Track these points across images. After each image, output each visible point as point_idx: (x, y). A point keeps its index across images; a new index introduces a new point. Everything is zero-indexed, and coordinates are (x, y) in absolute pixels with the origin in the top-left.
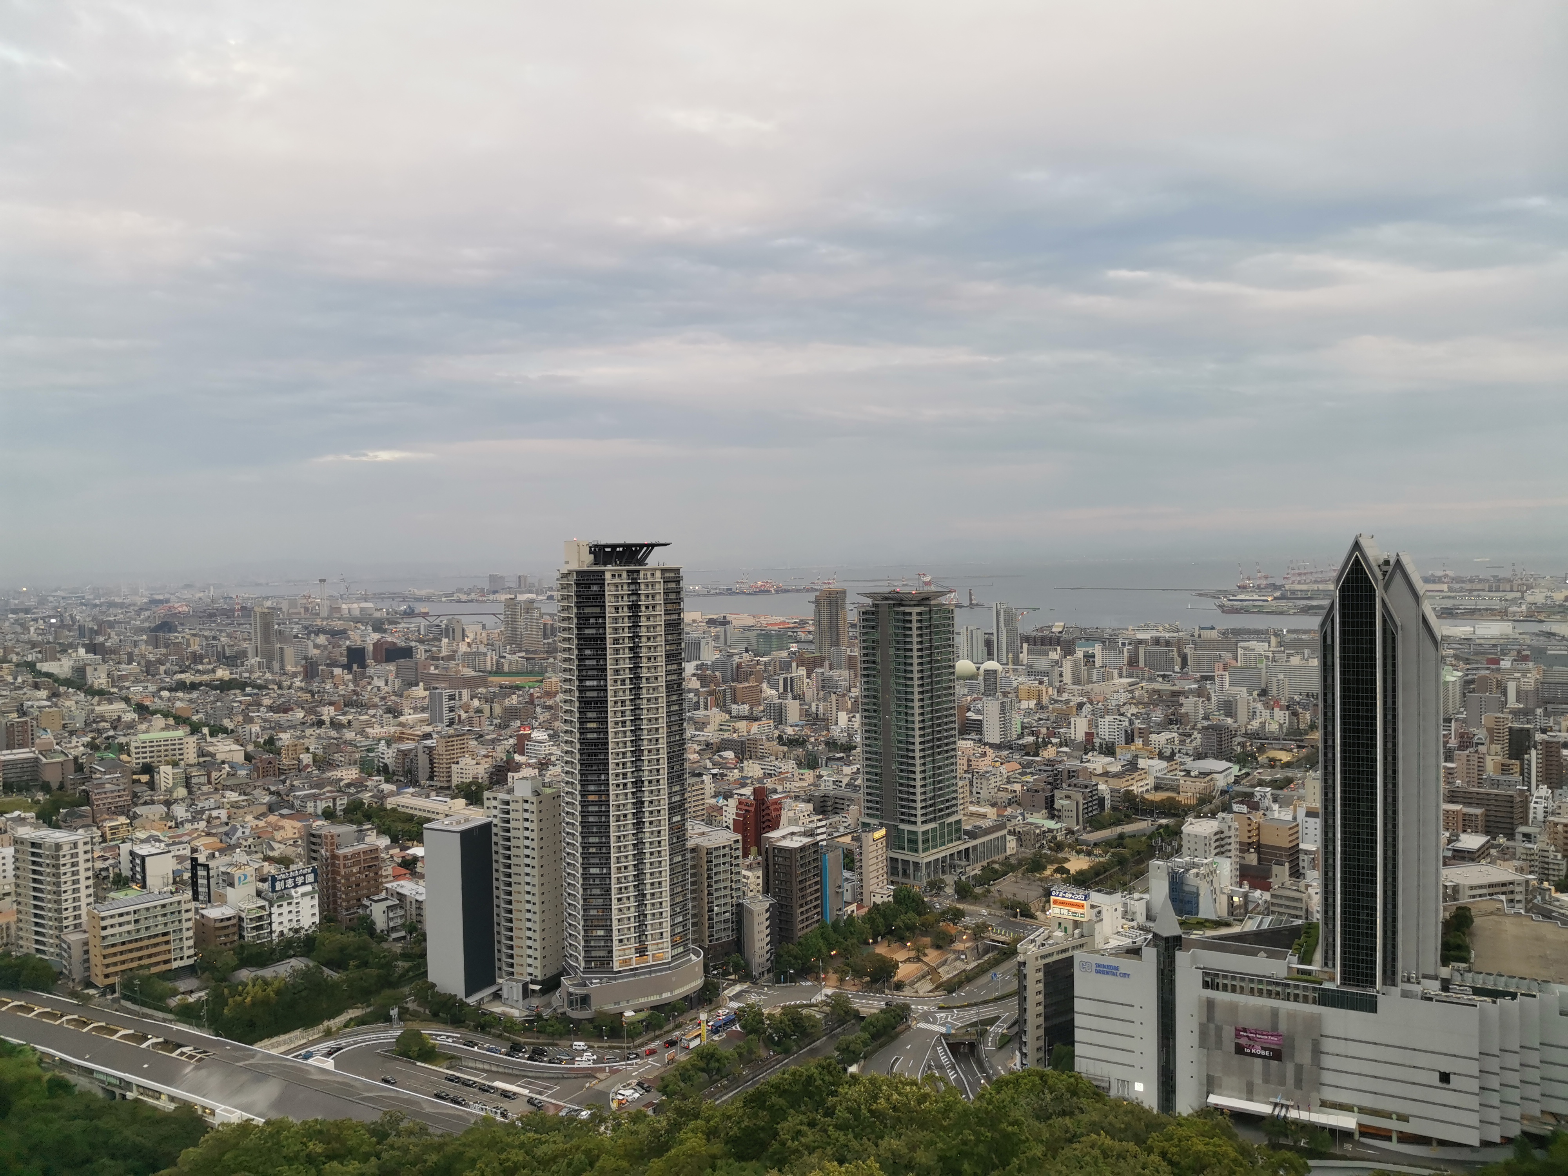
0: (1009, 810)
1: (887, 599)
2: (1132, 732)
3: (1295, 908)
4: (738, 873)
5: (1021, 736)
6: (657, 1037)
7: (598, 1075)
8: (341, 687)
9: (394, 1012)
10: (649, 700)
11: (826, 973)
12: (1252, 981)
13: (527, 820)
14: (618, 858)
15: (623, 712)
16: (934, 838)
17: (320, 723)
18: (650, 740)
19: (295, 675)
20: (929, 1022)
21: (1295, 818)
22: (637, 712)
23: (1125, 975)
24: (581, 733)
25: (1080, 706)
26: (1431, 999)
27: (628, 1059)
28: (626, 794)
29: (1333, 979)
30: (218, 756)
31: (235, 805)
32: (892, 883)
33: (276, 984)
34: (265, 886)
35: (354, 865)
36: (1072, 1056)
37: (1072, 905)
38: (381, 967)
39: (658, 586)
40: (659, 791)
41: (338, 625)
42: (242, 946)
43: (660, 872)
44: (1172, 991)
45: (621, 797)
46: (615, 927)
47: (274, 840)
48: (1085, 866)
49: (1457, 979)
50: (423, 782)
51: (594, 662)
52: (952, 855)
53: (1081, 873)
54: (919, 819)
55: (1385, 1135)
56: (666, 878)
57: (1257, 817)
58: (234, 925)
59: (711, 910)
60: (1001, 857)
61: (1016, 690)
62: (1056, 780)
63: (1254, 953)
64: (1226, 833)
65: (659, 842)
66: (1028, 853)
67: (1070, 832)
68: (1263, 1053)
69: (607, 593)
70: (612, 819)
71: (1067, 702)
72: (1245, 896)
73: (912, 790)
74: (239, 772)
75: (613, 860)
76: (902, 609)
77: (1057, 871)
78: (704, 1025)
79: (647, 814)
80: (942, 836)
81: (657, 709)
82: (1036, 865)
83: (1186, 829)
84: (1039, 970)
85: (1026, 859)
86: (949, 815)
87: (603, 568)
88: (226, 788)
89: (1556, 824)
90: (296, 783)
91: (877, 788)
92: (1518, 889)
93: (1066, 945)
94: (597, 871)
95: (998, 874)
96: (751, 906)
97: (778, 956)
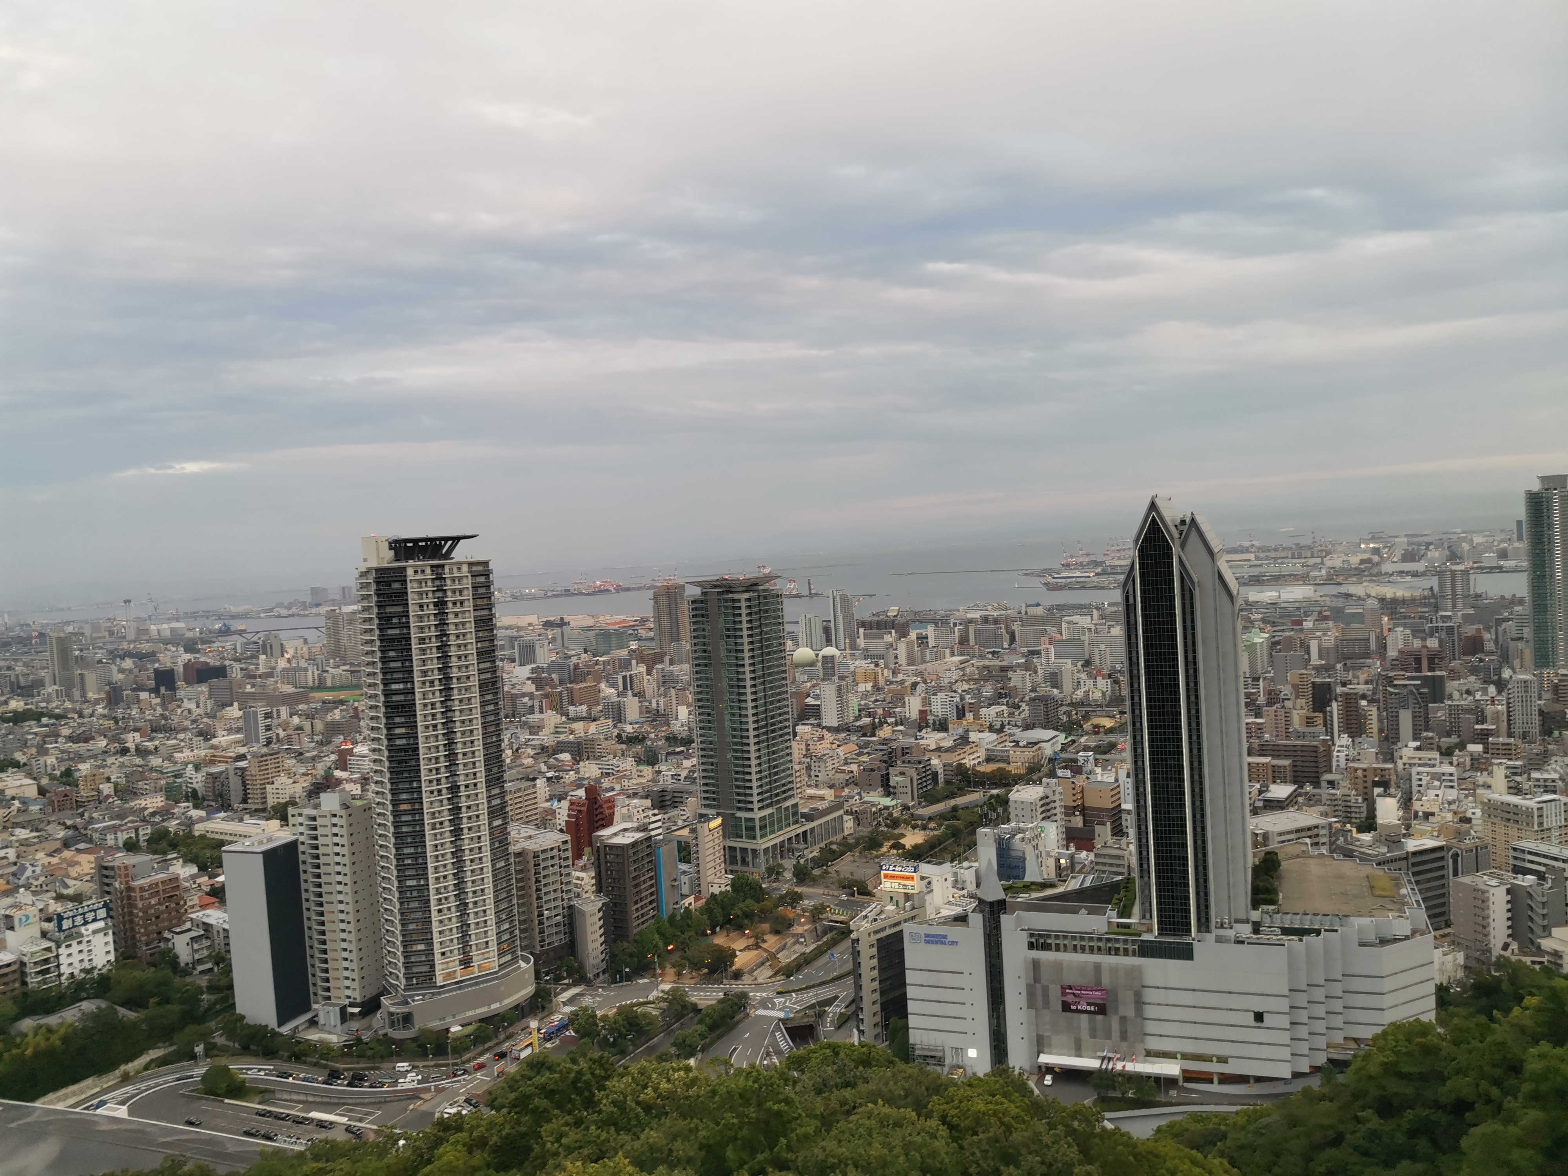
0: (847, 790)
1: (715, 586)
2: (963, 707)
3: (1119, 866)
4: (569, 874)
5: (858, 718)
6: (486, 1050)
7: (422, 1096)
8: (147, 712)
9: (199, 1049)
10: (461, 701)
11: (663, 967)
12: (1074, 938)
13: (336, 835)
14: (436, 868)
15: (433, 715)
16: (772, 824)
17: (124, 751)
18: (464, 743)
19: (97, 702)
20: (766, 1008)
21: (1117, 780)
22: (449, 714)
23: (954, 943)
24: (389, 740)
25: (914, 685)
26: (1243, 942)
27: (455, 1076)
28: (441, 801)
29: (1150, 930)
30: (7, 792)
31: (24, 843)
32: (732, 872)
33: (62, 1031)
34: (50, 926)
35: (152, 896)
36: (906, 1028)
37: (903, 878)
38: (184, 1002)
39: (465, 581)
40: (477, 795)
41: (145, 647)
42: (25, 994)
43: (483, 879)
44: (999, 956)
45: (436, 804)
46: (436, 940)
47: (68, 877)
48: (920, 840)
49: (1267, 920)
50: (235, 806)
51: (399, 664)
52: (790, 839)
53: (916, 847)
54: (756, 806)
55: (1207, 1078)
56: (489, 885)
57: (1080, 781)
58: (14, 972)
59: (541, 915)
60: (839, 837)
61: (854, 674)
62: (891, 758)
63: (1075, 911)
64: (1051, 798)
65: (480, 848)
66: (865, 831)
67: (906, 808)
68: (1089, 1008)
69: (409, 590)
70: (427, 827)
71: (902, 682)
72: (1072, 857)
73: (748, 777)
74: (31, 808)
75: (430, 870)
76: (731, 595)
77: (892, 847)
78: (535, 1033)
79: (465, 820)
80: (780, 821)
81: (471, 710)
82: (872, 843)
83: (1014, 796)
84: (873, 946)
85: (863, 837)
86: (785, 799)
87: (404, 564)
88: (16, 825)
89: (1356, 770)
90: (95, 815)
91: (713, 778)
92: (1323, 832)
93: (898, 918)
94: (413, 883)
95: (836, 855)
96: (582, 907)
97: (613, 956)
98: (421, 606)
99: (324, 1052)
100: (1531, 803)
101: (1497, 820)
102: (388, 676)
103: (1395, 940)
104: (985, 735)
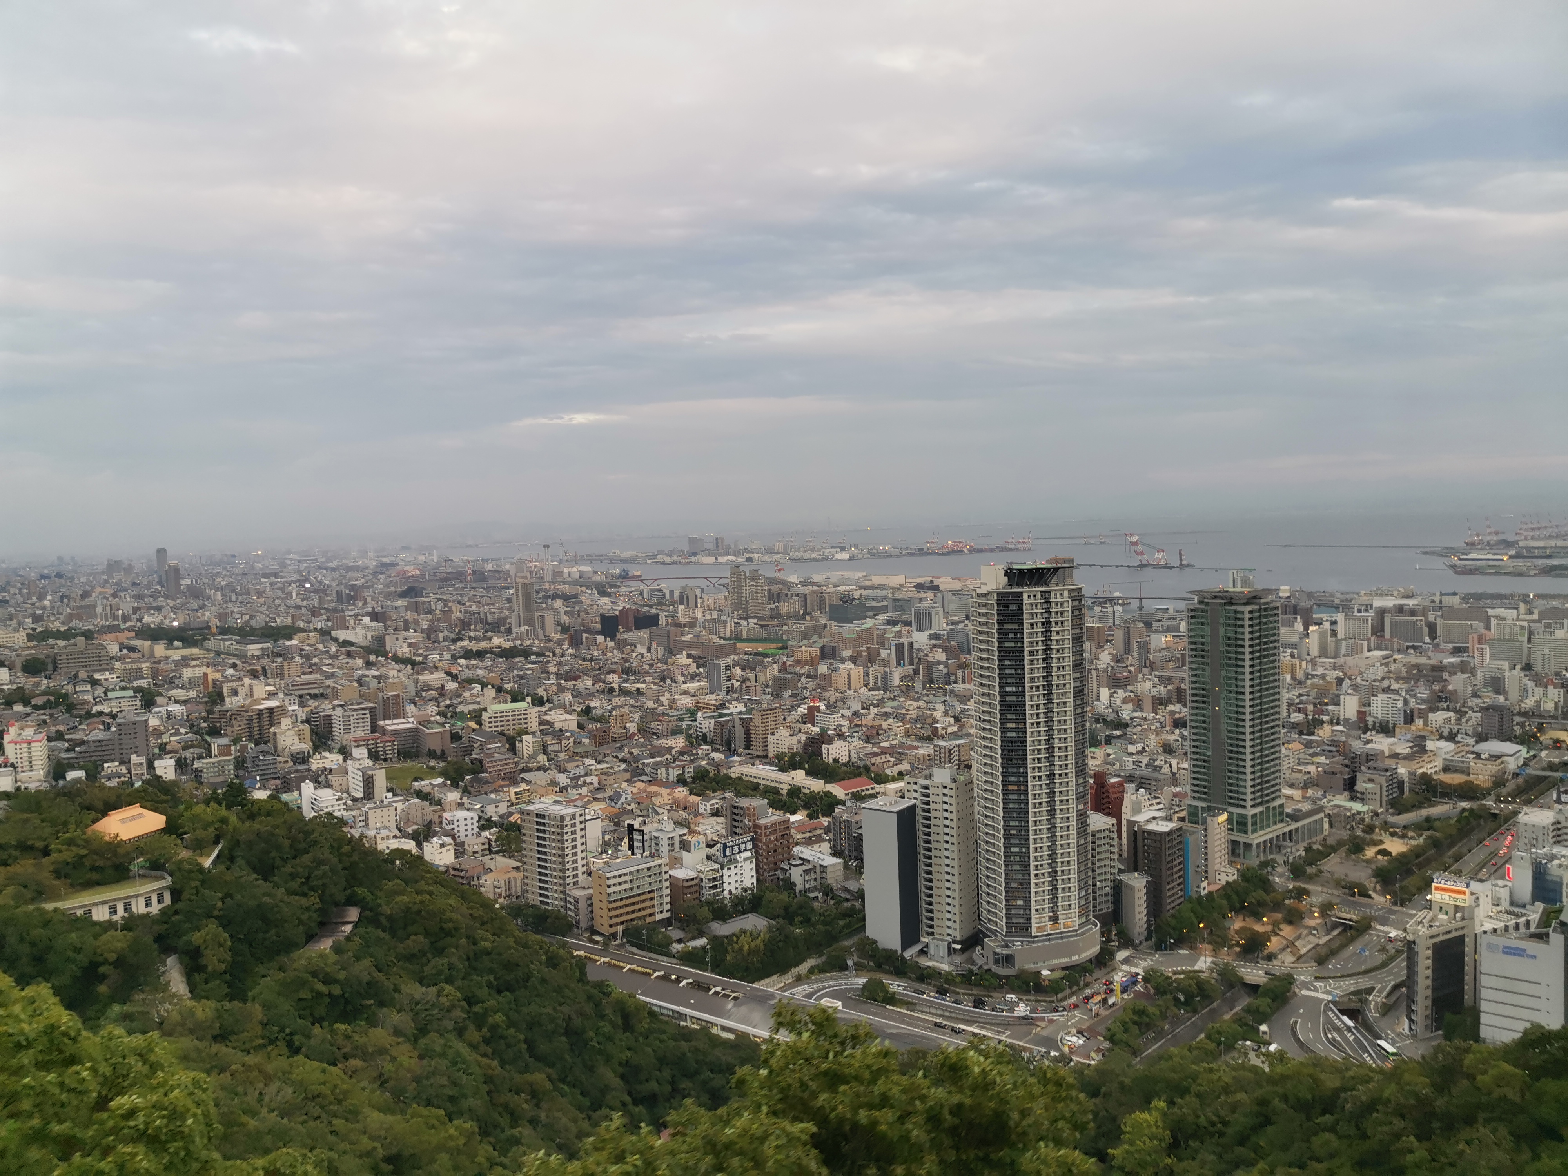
0: (1310, 791)
1: (1215, 597)
2: (1412, 712)
4: (1114, 852)
6: (1073, 993)
7: (1040, 1023)
8: (609, 655)
9: (850, 963)
10: (1061, 705)
11: (1200, 943)
13: (946, 803)
14: (1035, 840)
16: (1262, 821)
18: (1060, 739)
19: (561, 642)
22: (1050, 715)
24: (1002, 732)
25: (1340, 681)
27: (1057, 1011)
28: (1041, 786)
30: (556, 725)
31: (601, 772)
32: (1235, 863)
34: (712, 851)
35: (771, 833)
37: (1454, 891)
38: (825, 923)
39: (1066, 604)
40: (1067, 783)
43: (1069, 853)
45: (1037, 788)
46: (1033, 899)
48: (1404, 849)
50: (740, 750)
51: (1013, 671)
52: (1278, 837)
53: (1402, 855)
54: (1249, 803)
56: (1074, 858)
58: (695, 885)
59: (1094, 885)
60: (1319, 838)
62: (1353, 763)
64: (1563, 824)
65: (1068, 827)
66: (1345, 834)
67: (1376, 814)
69: (1024, 611)
70: (1030, 806)
71: (1323, 677)
73: (1241, 777)
74: (584, 740)
75: (1031, 841)
76: (1234, 607)
77: (1379, 853)
79: (1058, 803)
80: (1268, 817)
81: (1066, 712)
82: (1356, 847)
83: (1522, 818)
84: (1428, 948)
85: (1343, 840)
86: (1274, 799)
87: (1021, 590)
90: (635, 751)
91: (1204, 774)
93: (1450, 927)
94: (1017, 850)
95: (1323, 855)
96: (1130, 882)
97: (1158, 927)
98: (1032, 624)
99: (948, 978)
102: (1004, 680)
104: (1442, 744)
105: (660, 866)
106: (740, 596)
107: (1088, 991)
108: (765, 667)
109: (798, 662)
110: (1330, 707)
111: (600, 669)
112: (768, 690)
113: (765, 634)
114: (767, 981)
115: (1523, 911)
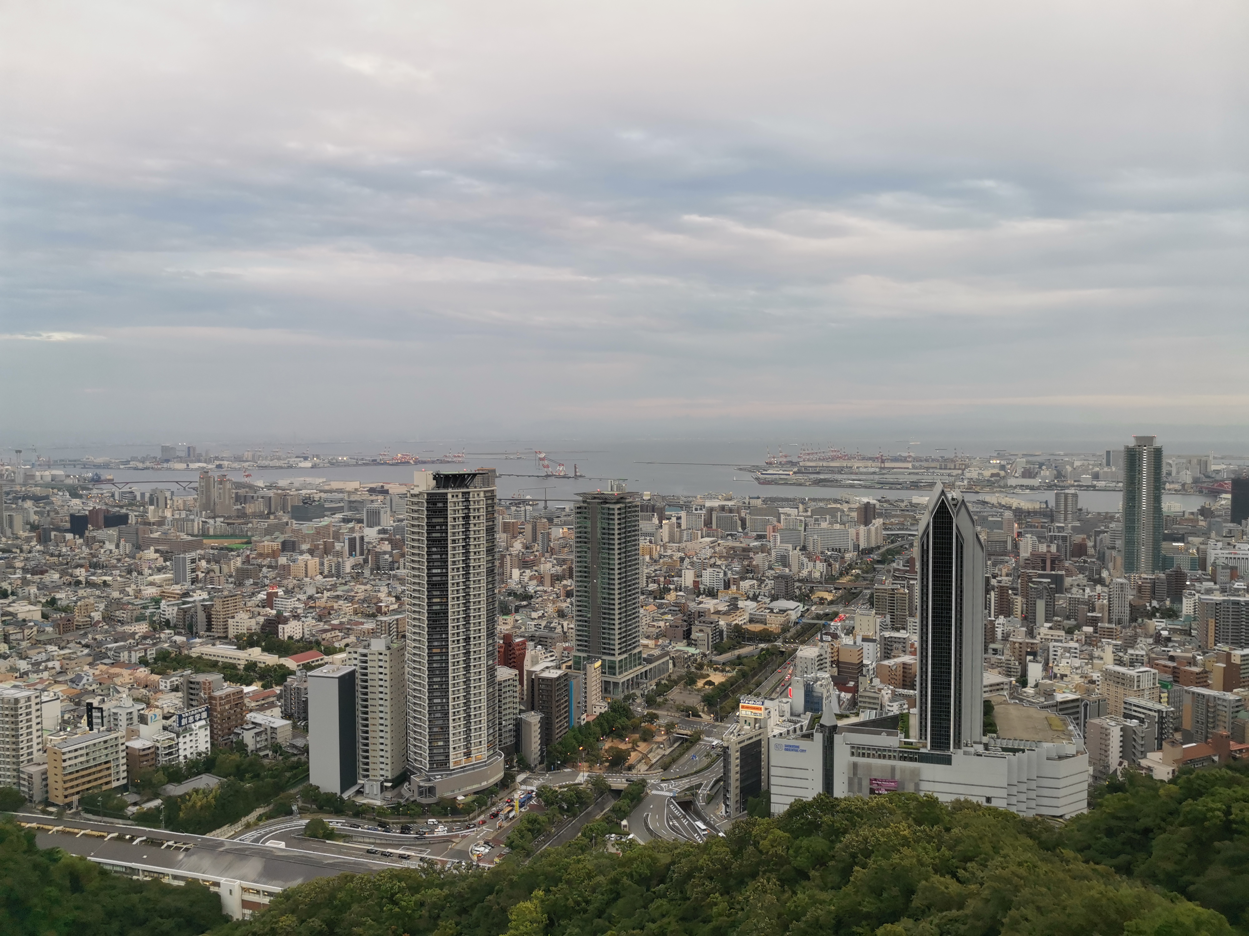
0: (660, 641)
1: (595, 498)
2: (729, 581)
3: (874, 703)
4: (517, 697)
6: (482, 812)
7: (455, 840)
8: (77, 551)
9: (294, 808)
10: (474, 581)
11: (579, 762)
12: (879, 750)
13: (381, 667)
14: (453, 691)
15: (458, 590)
16: (626, 665)
17: (78, 583)
18: (475, 609)
19: (29, 539)
20: (658, 790)
21: (855, 643)
22: (467, 590)
23: (804, 751)
24: (428, 606)
25: (682, 560)
26: (979, 755)
27: (469, 828)
28: (459, 647)
29: (926, 747)
30: (19, 616)
32: (607, 698)
34: (169, 722)
35: (225, 703)
37: (754, 708)
38: (273, 776)
39: (481, 503)
40: (480, 644)
41: (38, 491)
43: (480, 700)
44: (832, 759)
45: (456, 649)
46: (451, 739)
48: (723, 680)
49: (992, 743)
50: (202, 633)
51: (439, 556)
52: (637, 676)
53: (722, 684)
54: (617, 652)
56: (484, 704)
57: (837, 644)
59: (500, 724)
60: (666, 675)
62: (689, 618)
63: (879, 733)
64: (824, 656)
65: (480, 679)
66: (683, 671)
67: (705, 655)
69: (448, 508)
70: (450, 664)
71: (671, 557)
73: (612, 632)
74: (47, 629)
75: (450, 693)
76: (607, 505)
79: (472, 660)
80: (630, 662)
81: (480, 588)
82: (691, 680)
83: (799, 653)
84: (737, 751)
85: (682, 676)
86: (634, 648)
87: (445, 491)
89: (1015, 643)
90: (99, 637)
91: (585, 632)
92: (1006, 687)
93: (751, 734)
94: (439, 701)
95: (668, 687)
96: (528, 719)
97: (549, 753)
98: (454, 519)
99: (380, 812)
100: (1132, 672)
101: (1111, 683)
102: (431, 564)
103: (1067, 757)
104: (749, 603)
105: (116, 738)
106: (208, 498)
107: (494, 809)
108: (230, 560)
109: (261, 555)
110: (675, 579)
111: (67, 564)
112: (230, 580)
113: (229, 530)
114: (218, 831)
115: (799, 719)
